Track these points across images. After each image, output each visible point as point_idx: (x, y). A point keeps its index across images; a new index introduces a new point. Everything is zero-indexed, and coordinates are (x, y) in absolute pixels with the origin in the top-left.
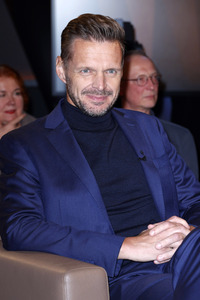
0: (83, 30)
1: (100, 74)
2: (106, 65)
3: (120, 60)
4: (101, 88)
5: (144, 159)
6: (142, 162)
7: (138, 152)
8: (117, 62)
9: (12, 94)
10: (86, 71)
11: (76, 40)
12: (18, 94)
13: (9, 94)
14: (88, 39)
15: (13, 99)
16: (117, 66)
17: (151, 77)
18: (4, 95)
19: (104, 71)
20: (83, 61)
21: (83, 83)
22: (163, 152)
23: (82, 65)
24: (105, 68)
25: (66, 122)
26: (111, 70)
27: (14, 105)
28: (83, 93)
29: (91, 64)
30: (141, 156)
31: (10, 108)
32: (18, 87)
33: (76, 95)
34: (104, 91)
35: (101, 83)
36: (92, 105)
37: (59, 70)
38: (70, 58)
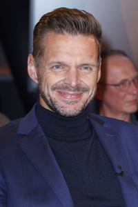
0: (55, 22)
1: (73, 69)
2: (79, 60)
4: (74, 84)
5: (122, 174)
6: (120, 177)
7: (116, 166)
8: (92, 57)
10: (57, 67)
14: (60, 32)
17: (133, 81)
19: (79, 67)
20: (54, 56)
21: (54, 78)
23: (54, 60)
26: (86, 66)
28: (54, 89)
29: (64, 58)
30: (118, 171)
33: (46, 92)
34: (78, 88)
35: (74, 79)
36: (63, 104)
37: (31, 69)
38: (41, 54)
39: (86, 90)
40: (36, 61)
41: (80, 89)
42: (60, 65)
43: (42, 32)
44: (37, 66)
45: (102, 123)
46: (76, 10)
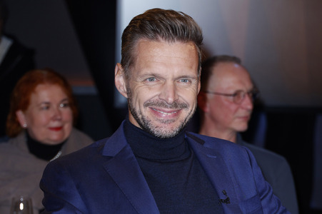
0: (149, 27)
1: (170, 83)
2: (177, 72)
3: (195, 66)
4: (171, 100)
5: (227, 201)
6: (224, 205)
7: (220, 191)
8: (191, 67)
9: (58, 106)
10: (151, 80)
11: (141, 40)
12: (65, 105)
13: (54, 106)
14: (155, 38)
15: (60, 113)
16: (192, 73)
18: (48, 108)
19: (176, 80)
20: (148, 66)
21: (147, 93)
22: (253, 193)
23: (146, 71)
24: (176, 75)
25: (129, 148)
26: (184, 79)
27: (60, 120)
28: (147, 105)
29: (159, 70)
30: (223, 198)
31: (55, 124)
32: (65, 96)
33: (137, 110)
34: (175, 104)
35: (171, 94)
36: (157, 123)
37: (120, 80)
38: (132, 63)
39: (185, 106)
40: (125, 71)
41: (177, 106)
42: (153, 77)
43: (132, 39)
44: (127, 78)
45: (202, 142)
46: (172, 12)
